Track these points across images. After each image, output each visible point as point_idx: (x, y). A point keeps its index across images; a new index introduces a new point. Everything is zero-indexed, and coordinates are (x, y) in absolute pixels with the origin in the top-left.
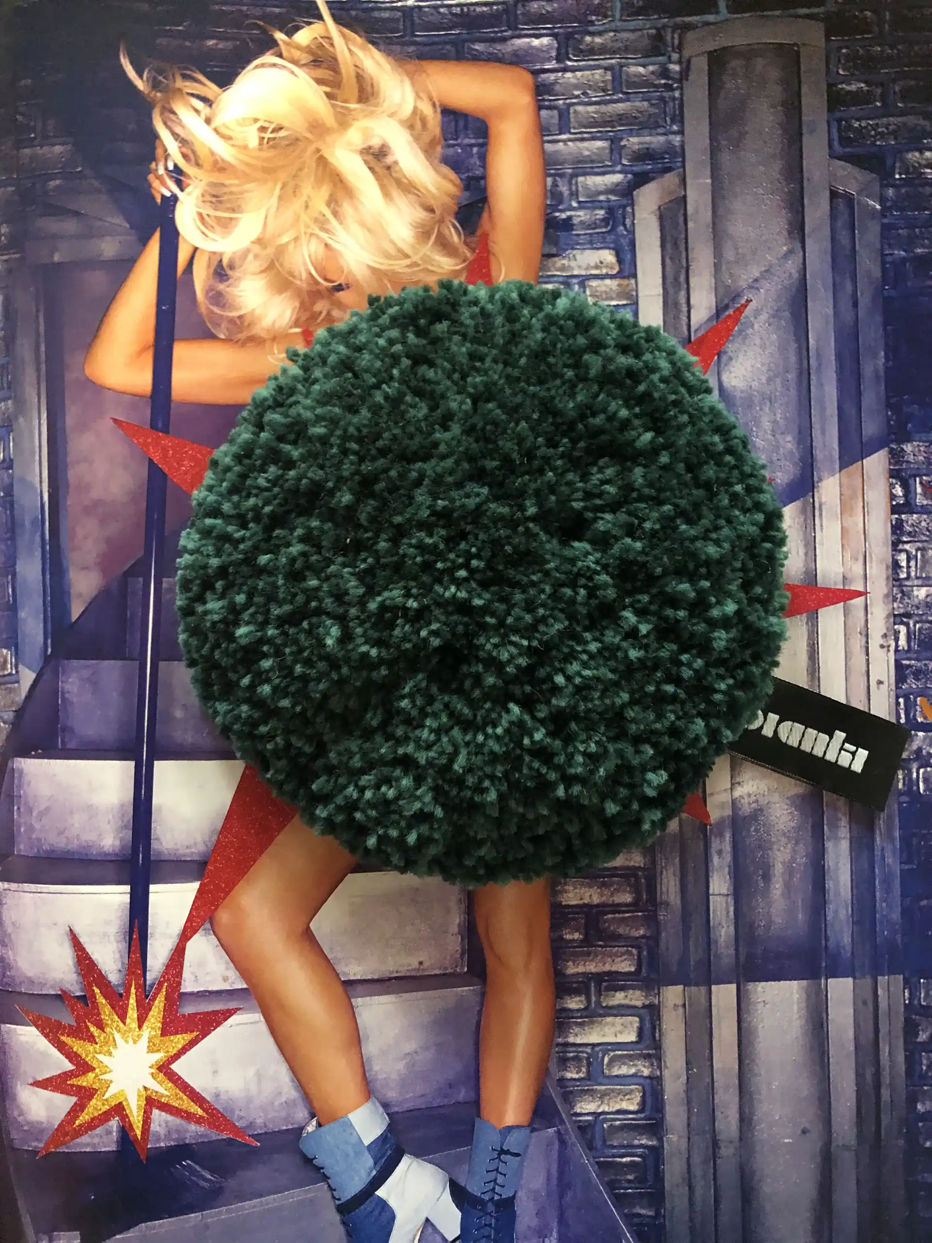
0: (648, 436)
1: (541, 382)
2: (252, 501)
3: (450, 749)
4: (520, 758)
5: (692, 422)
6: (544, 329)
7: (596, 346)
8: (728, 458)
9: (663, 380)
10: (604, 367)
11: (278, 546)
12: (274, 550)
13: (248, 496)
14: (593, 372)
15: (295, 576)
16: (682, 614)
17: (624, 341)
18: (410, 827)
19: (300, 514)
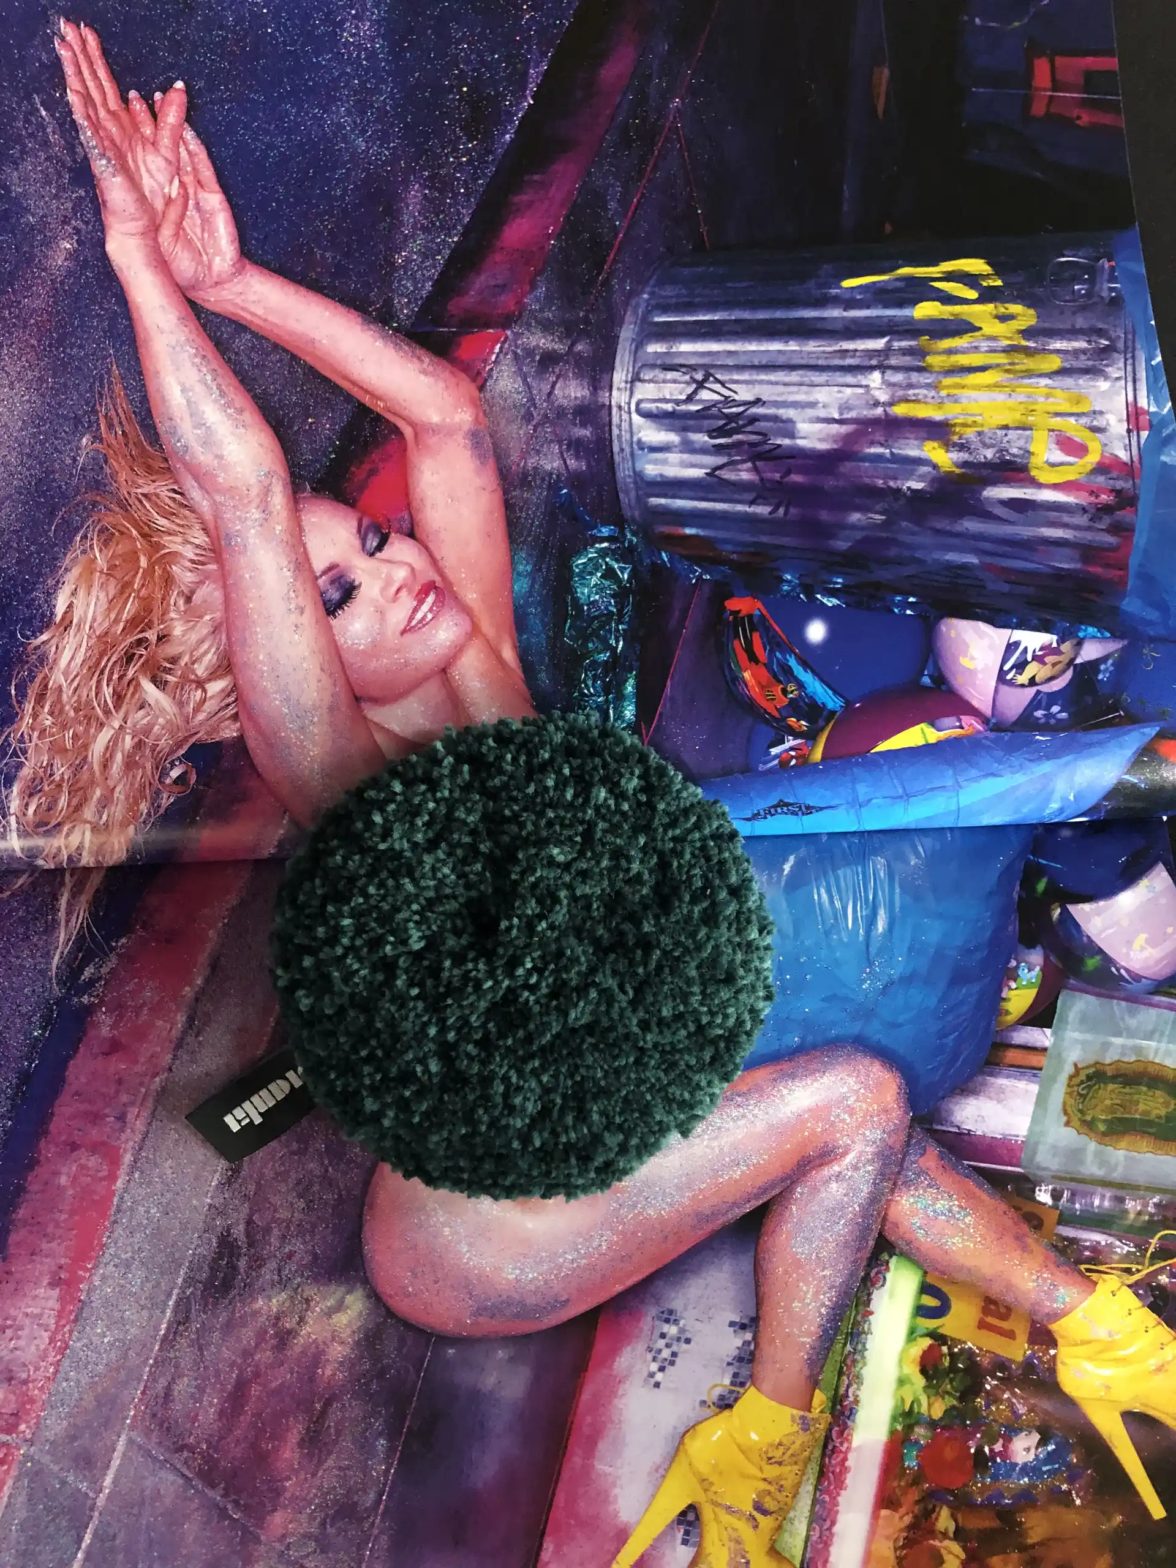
0: (537, 1143)
1: (625, 1100)
2: (688, 856)
3: (423, 883)
4: (382, 926)
5: (528, 1176)
6: (660, 1122)
7: (623, 1149)
8: (489, 1182)
9: (569, 1176)
10: (605, 1145)
11: (645, 854)
12: (644, 850)
13: (693, 854)
14: (606, 1135)
15: (618, 854)
16: (407, 1093)
17: (612, 1168)
18: (386, 820)
19: (657, 883)
